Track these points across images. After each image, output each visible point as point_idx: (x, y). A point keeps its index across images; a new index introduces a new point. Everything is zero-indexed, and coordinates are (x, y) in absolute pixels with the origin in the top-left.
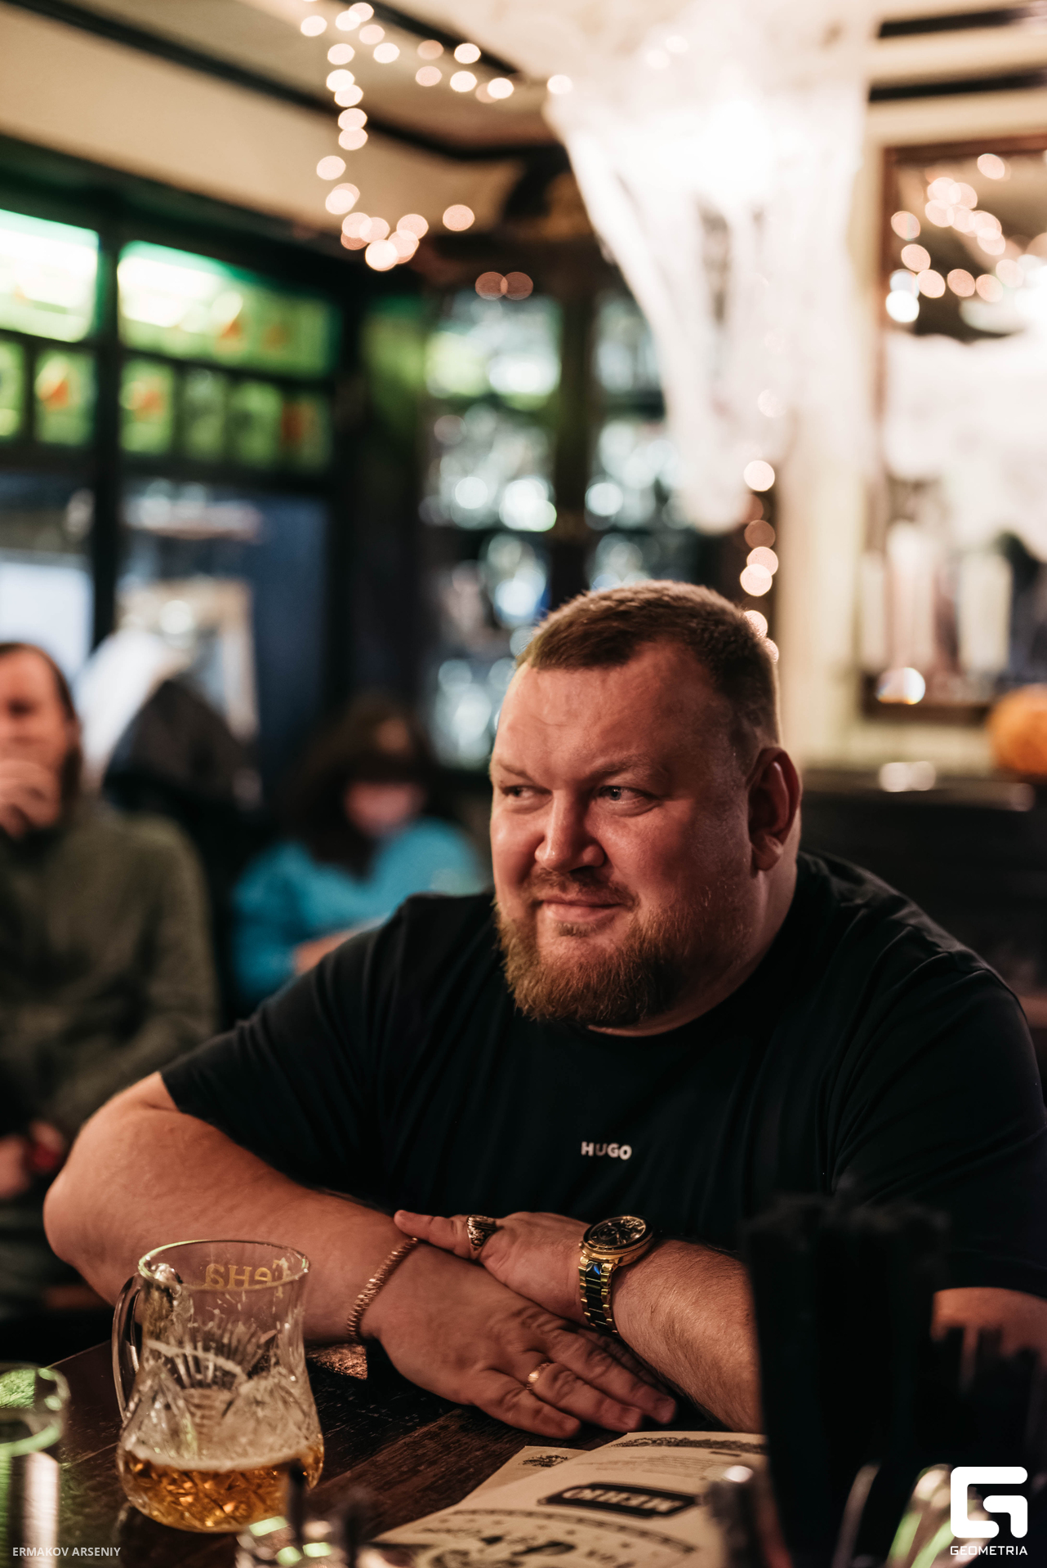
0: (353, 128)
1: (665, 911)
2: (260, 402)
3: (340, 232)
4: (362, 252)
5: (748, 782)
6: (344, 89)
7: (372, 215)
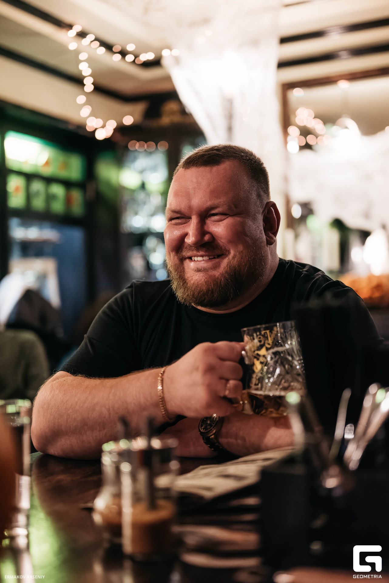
0: (89, 87)
2: (58, 190)
3: (86, 124)
4: (94, 132)
5: (263, 212)
6: (85, 69)
7: (96, 118)
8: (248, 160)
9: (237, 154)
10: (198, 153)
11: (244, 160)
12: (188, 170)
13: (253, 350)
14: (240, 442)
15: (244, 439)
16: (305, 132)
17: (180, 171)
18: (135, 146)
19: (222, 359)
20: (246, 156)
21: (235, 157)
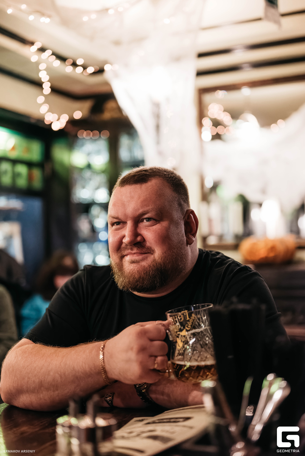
0: (47, 88)
1: (163, 254)
2: (22, 169)
3: (44, 119)
4: (51, 124)
5: (184, 218)
6: (44, 77)
7: (53, 113)
8: (170, 178)
9: (160, 173)
10: (130, 174)
11: (167, 178)
12: (123, 188)
13: (176, 330)
14: (166, 398)
15: (168, 396)
16: (216, 123)
17: (117, 188)
18: (83, 134)
19: (152, 340)
20: (168, 175)
21: (160, 176)
